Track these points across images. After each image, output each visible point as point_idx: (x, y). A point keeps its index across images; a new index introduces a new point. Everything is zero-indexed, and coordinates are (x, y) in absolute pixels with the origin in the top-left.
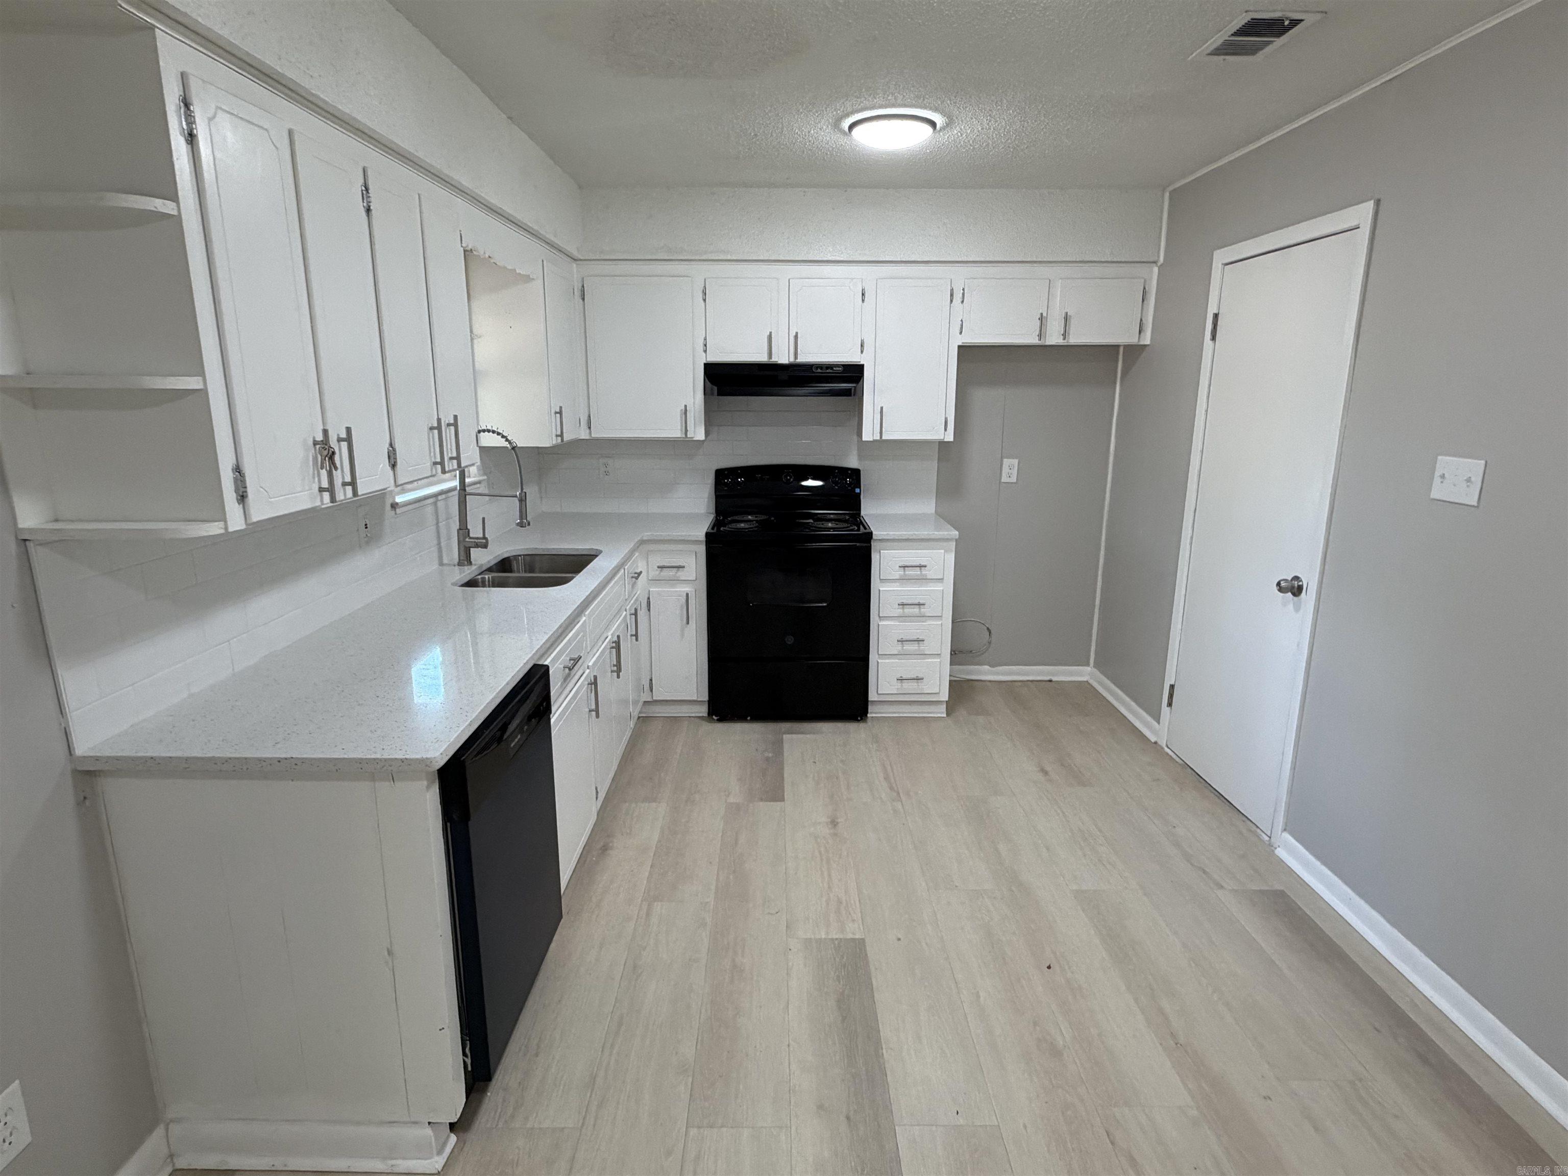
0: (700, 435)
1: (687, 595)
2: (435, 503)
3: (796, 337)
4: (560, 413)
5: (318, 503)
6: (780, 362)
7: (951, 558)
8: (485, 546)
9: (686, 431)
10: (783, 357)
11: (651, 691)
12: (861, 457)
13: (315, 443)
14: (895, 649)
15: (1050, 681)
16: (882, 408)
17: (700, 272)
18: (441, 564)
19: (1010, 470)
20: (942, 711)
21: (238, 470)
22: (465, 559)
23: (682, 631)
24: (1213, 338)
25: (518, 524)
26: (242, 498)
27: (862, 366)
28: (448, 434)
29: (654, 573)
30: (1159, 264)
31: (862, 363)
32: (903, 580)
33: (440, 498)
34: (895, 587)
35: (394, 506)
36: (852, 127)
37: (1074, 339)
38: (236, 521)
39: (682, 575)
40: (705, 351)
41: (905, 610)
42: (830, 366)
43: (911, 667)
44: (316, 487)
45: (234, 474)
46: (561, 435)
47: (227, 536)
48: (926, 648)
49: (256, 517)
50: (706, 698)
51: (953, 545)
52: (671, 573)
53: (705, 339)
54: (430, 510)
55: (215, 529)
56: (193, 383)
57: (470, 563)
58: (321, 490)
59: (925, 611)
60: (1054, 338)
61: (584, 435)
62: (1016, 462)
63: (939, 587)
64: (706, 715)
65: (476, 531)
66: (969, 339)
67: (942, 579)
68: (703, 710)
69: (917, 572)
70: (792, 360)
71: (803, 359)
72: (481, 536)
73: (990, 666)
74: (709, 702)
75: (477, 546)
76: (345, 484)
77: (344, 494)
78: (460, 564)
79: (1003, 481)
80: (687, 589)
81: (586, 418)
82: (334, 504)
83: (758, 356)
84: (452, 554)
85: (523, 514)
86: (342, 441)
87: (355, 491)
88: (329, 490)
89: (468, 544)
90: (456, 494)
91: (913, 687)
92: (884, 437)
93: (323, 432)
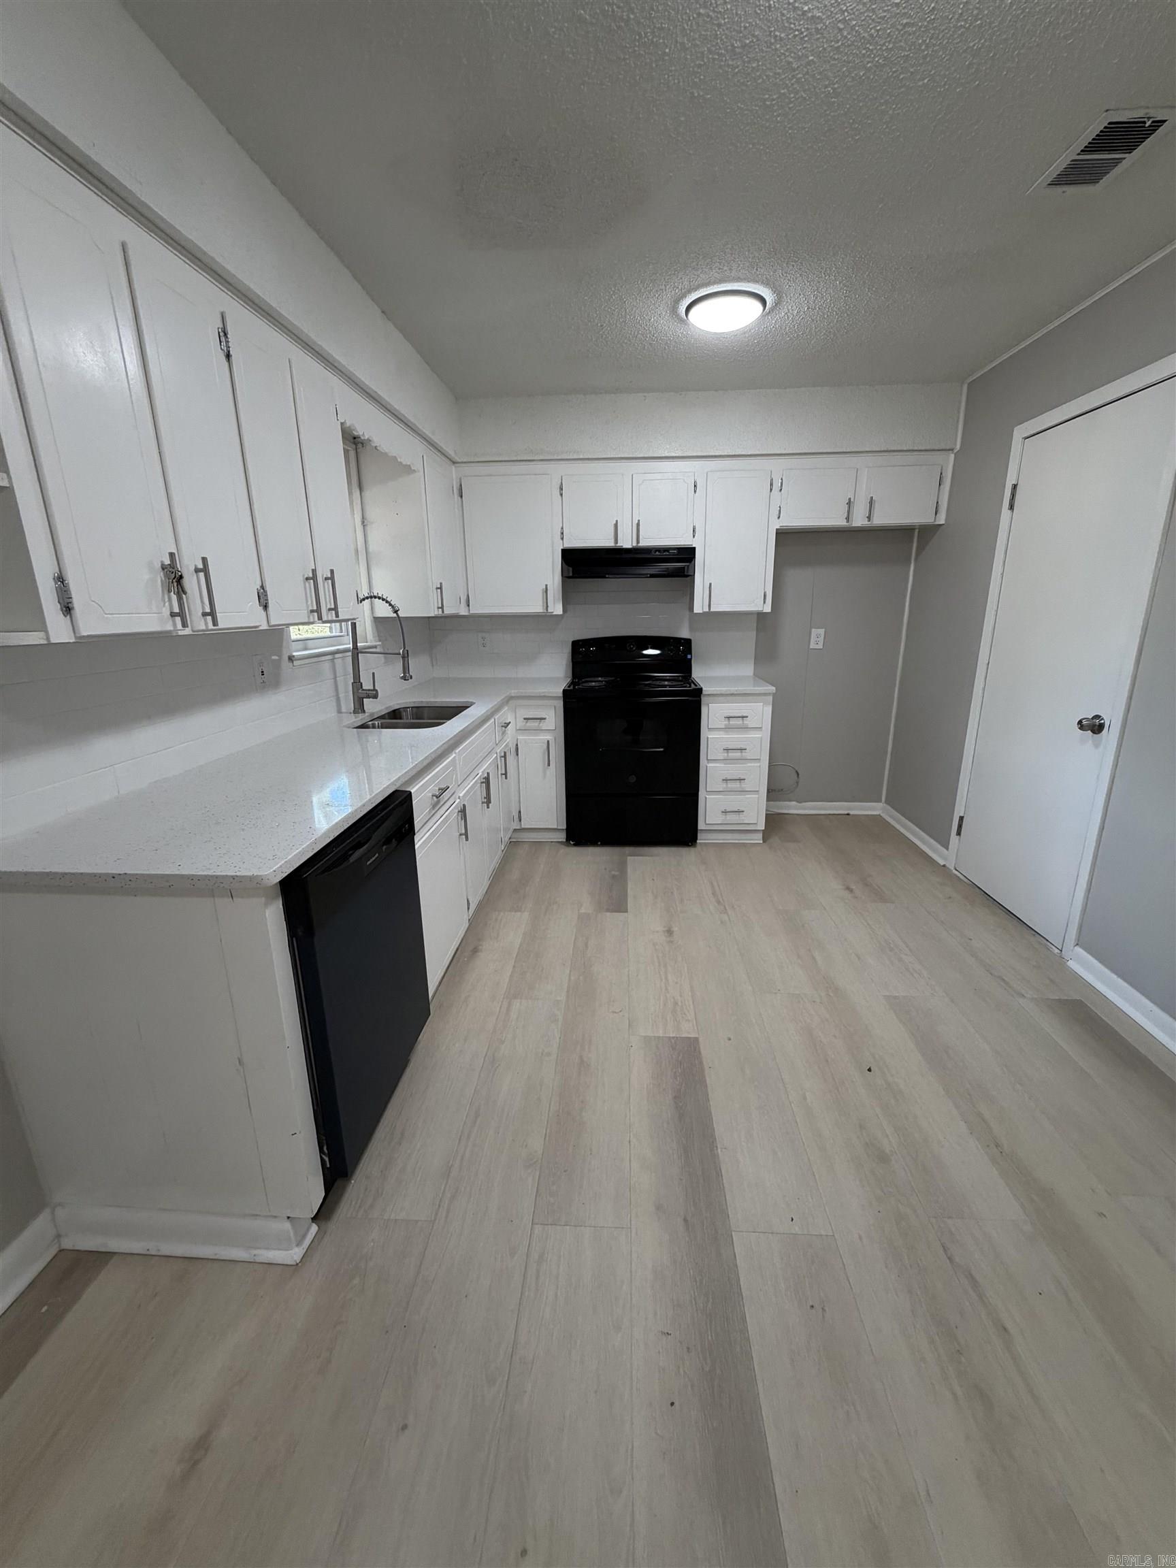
0: (558, 609)
1: (548, 742)
2: (333, 660)
3: (638, 525)
4: (441, 588)
5: (169, 627)
6: (626, 546)
7: (769, 709)
8: (376, 697)
9: (547, 607)
10: (626, 542)
11: (520, 820)
12: (691, 629)
13: (163, 567)
14: (722, 787)
15: (848, 814)
16: (710, 584)
17: (557, 471)
18: (339, 711)
19: (817, 639)
20: (758, 838)
21: (60, 579)
22: (359, 707)
23: (544, 771)
24: (1011, 507)
25: (402, 678)
26: (68, 609)
27: (695, 548)
28: (325, 589)
29: (521, 723)
30: (955, 451)
31: (694, 546)
32: (727, 729)
33: (337, 656)
34: (722, 735)
35: (291, 659)
36: (689, 308)
37: (879, 520)
38: (58, 634)
39: (544, 725)
40: (562, 539)
41: (730, 754)
42: (666, 550)
43: (733, 801)
44: (166, 612)
45: (56, 583)
46: (442, 607)
47: (51, 646)
48: (746, 786)
49: (84, 630)
50: (565, 827)
51: (771, 698)
52: (534, 724)
54: (326, 666)
55: (39, 638)
57: (364, 711)
58: (173, 615)
59: (746, 755)
60: (859, 521)
61: (463, 611)
62: (822, 631)
63: (757, 735)
64: (565, 840)
65: (367, 685)
66: (787, 522)
67: (761, 728)
68: (562, 837)
69: (739, 722)
70: (635, 544)
71: (644, 543)
72: (372, 688)
73: (798, 802)
74: (567, 829)
75: (368, 697)
76: (205, 614)
77: (200, 624)
78: (355, 712)
79: (811, 647)
80: (549, 737)
81: (466, 597)
82: (187, 631)
83: (606, 542)
84: (348, 703)
85: (406, 669)
86: (197, 571)
87: (215, 623)
88: (181, 614)
89: (361, 695)
90: (350, 654)
91: (732, 818)
92: (712, 610)
93: (172, 555)
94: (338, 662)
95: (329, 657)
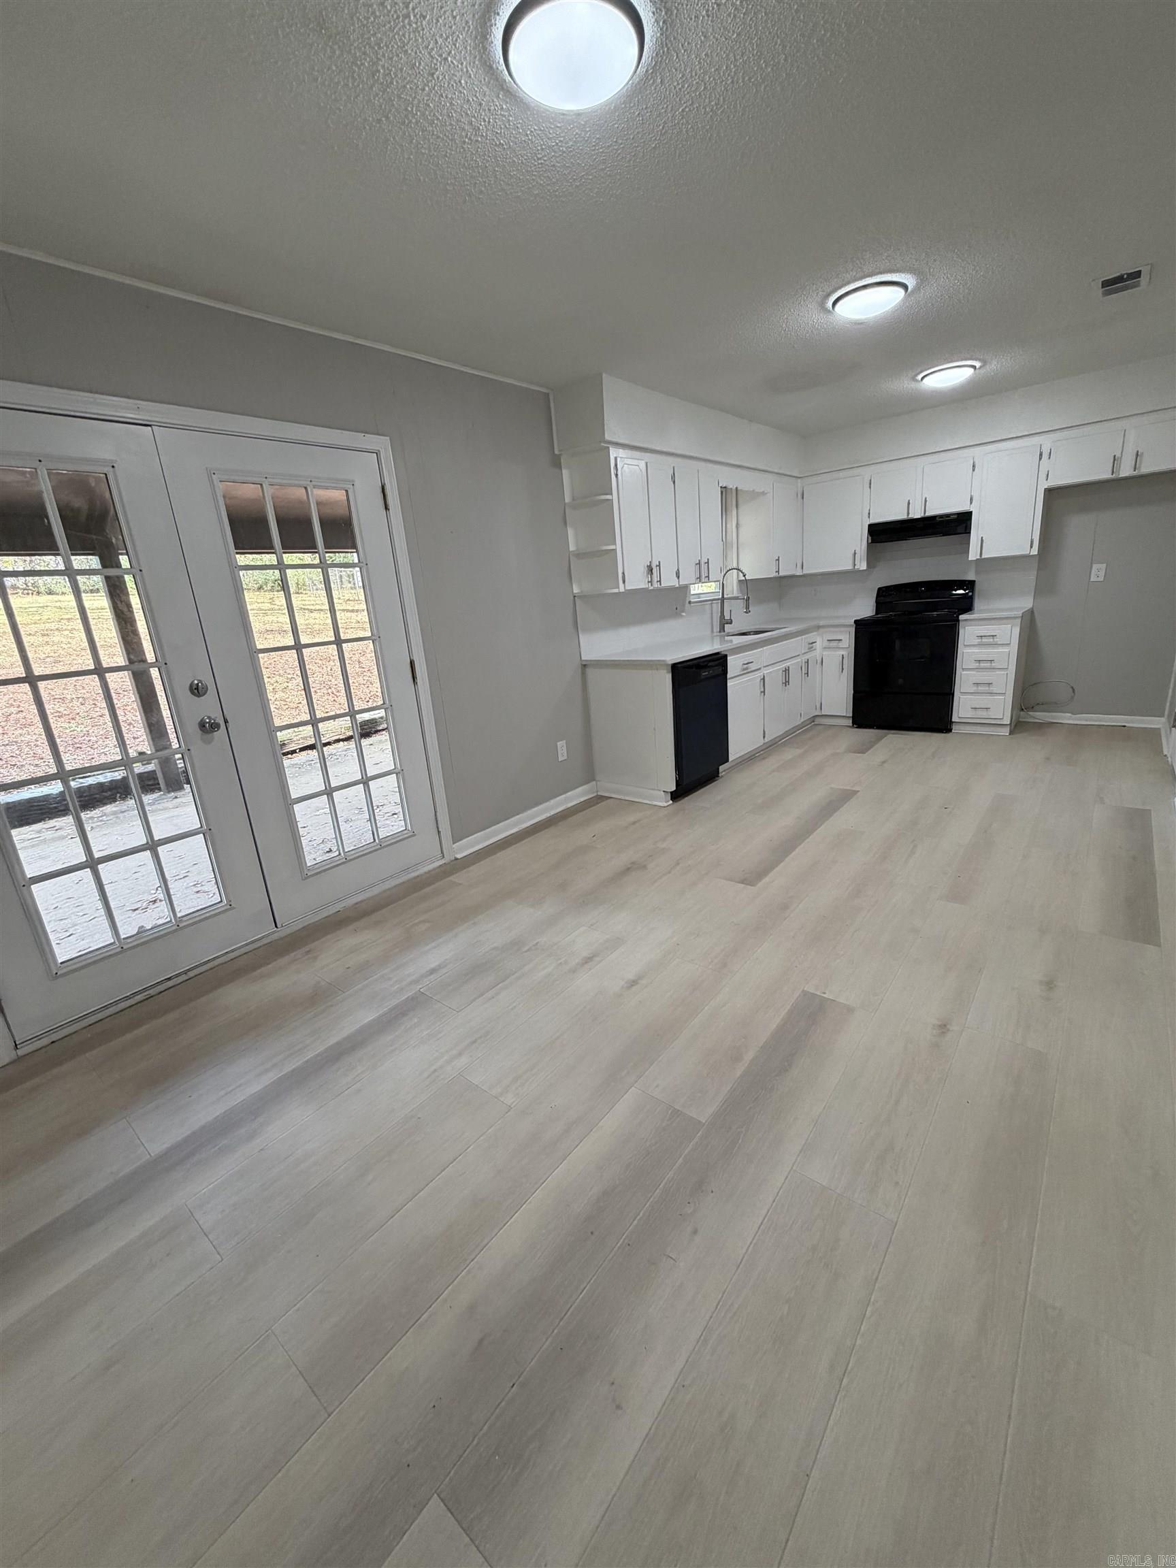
0: (864, 566)
1: (843, 655)
2: (711, 604)
3: (926, 500)
4: (778, 560)
5: (647, 586)
6: (915, 517)
7: (1017, 631)
8: (731, 623)
9: (855, 565)
10: (917, 514)
11: (821, 709)
12: (977, 572)
13: (648, 566)
14: (973, 689)
15: (1124, 726)
16: (982, 538)
17: (867, 473)
18: (712, 631)
19: (1098, 572)
20: (1006, 731)
21: (623, 573)
22: (722, 629)
23: (840, 676)
25: (745, 613)
26: (624, 582)
27: (971, 513)
28: (704, 567)
29: (826, 644)
31: (971, 511)
32: (980, 645)
33: (713, 602)
34: (976, 650)
35: (690, 602)
36: (923, 378)
37: (1146, 469)
38: (622, 589)
39: (841, 645)
40: (869, 517)
41: (981, 664)
42: (948, 515)
43: (984, 701)
44: (647, 581)
46: (778, 572)
47: (620, 593)
48: (994, 689)
49: (627, 588)
50: (851, 715)
52: (834, 644)
53: (869, 510)
54: (708, 607)
55: (616, 591)
56: (612, 547)
57: (724, 632)
58: (649, 582)
59: (994, 665)
60: (1126, 471)
61: (799, 573)
62: (1103, 566)
63: (1006, 650)
64: (851, 725)
65: (727, 617)
66: (1055, 482)
67: (1010, 644)
68: (850, 722)
69: (990, 640)
70: (922, 515)
71: (929, 513)
72: (729, 619)
73: (1073, 714)
74: (853, 717)
75: (727, 623)
76: (657, 581)
77: (656, 585)
78: (720, 632)
79: (1092, 580)
80: (844, 653)
81: (800, 563)
82: (652, 588)
83: (901, 515)
84: (716, 628)
85: (747, 607)
86: (657, 566)
87: (660, 585)
88: (651, 582)
89: (724, 622)
90: (720, 601)
91: (984, 714)
92: (983, 557)
93: (650, 562)
94: (714, 605)
95: (710, 602)
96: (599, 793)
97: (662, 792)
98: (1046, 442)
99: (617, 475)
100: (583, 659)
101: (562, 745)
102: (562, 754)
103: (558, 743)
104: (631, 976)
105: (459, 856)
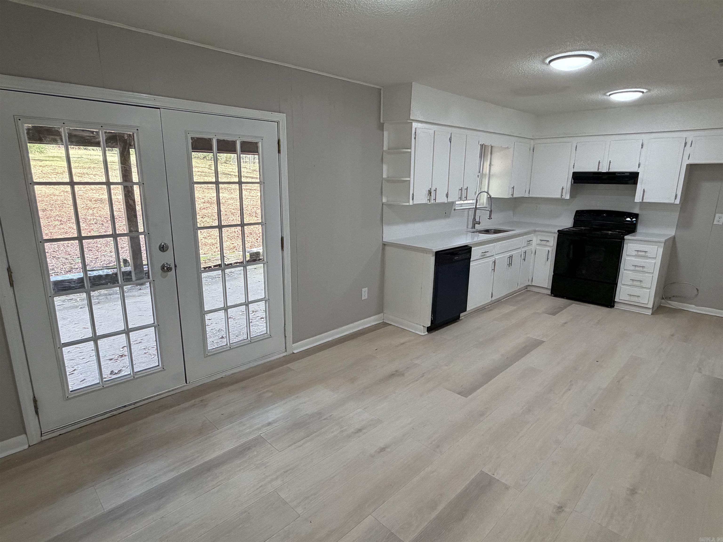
0: (568, 197)
1: (549, 250)
2: (468, 211)
3: (610, 162)
4: (513, 188)
5: (427, 202)
6: (603, 171)
7: (661, 250)
8: (479, 224)
9: (562, 195)
10: (604, 169)
11: (532, 281)
12: (641, 209)
13: (428, 190)
14: (630, 283)
16: (644, 189)
17: (575, 141)
18: (467, 227)
19: (719, 219)
20: (649, 312)
21: (413, 194)
22: (474, 227)
23: (546, 262)
25: (489, 219)
26: (413, 199)
28: (464, 192)
29: (539, 242)
31: (638, 172)
32: (636, 256)
33: (470, 210)
34: (633, 259)
35: (455, 210)
36: (610, 95)
38: (411, 203)
39: (548, 244)
40: (574, 168)
41: (636, 268)
42: (623, 173)
43: (636, 291)
44: (427, 199)
46: (513, 195)
47: (409, 205)
48: (643, 284)
49: (414, 203)
50: (550, 288)
51: (665, 245)
52: (544, 243)
53: (574, 164)
54: (466, 212)
55: (408, 204)
56: (408, 179)
57: (475, 228)
58: (428, 200)
59: (645, 270)
61: (527, 195)
63: (653, 261)
64: (550, 294)
65: (477, 220)
66: (692, 161)
67: (656, 258)
68: (549, 292)
69: (643, 254)
70: (607, 171)
71: (612, 170)
72: (478, 221)
73: (696, 306)
74: (551, 290)
75: (477, 224)
76: (434, 199)
77: (432, 201)
78: (472, 228)
79: (714, 223)
80: (550, 249)
81: (528, 190)
82: (430, 203)
83: (594, 169)
84: (470, 226)
85: (490, 216)
86: (434, 190)
87: (435, 201)
88: (430, 200)
89: (475, 222)
90: (474, 209)
91: (635, 299)
92: (644, 201)
93: (430, 188)
94: (470, 212)
95: (468, 210)
96: (384, 321)
97: (422, 327)
98: (690, 136)
99: (415, 138)
100: (384, 240)
101: (365, 290)
102: (365, 296)
103: (363, 289)
104: (382, 445)
105: (295, 352)
